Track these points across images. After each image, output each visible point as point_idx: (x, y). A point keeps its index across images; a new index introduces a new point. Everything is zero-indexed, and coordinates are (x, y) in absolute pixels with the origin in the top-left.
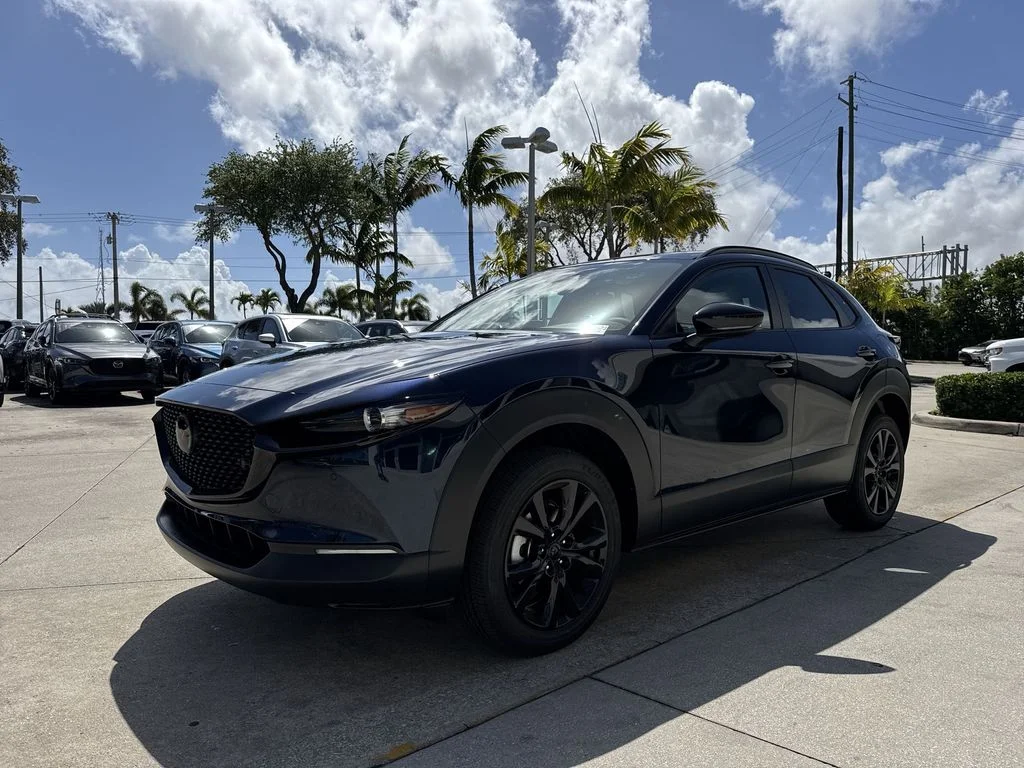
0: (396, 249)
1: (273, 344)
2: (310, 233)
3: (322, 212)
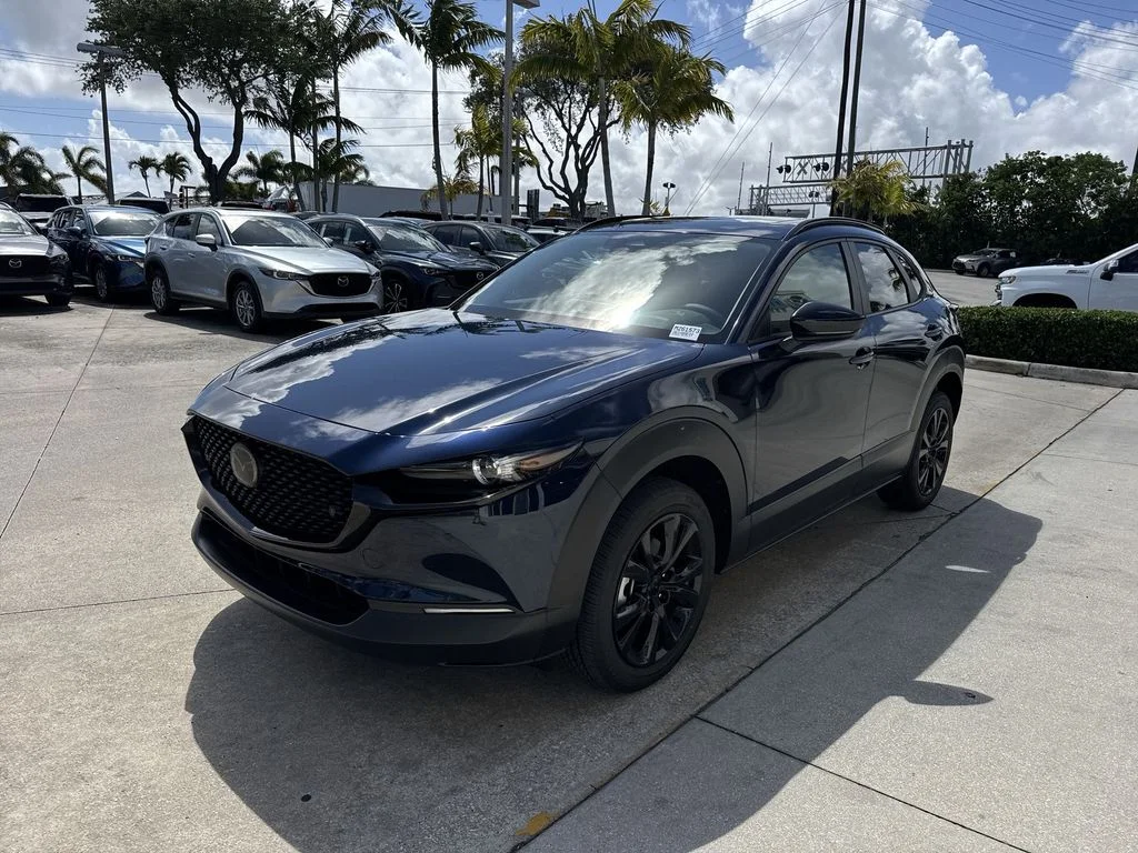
0: (338, 112)
1: (213, 247)
2: (228, 86)
3: (242, 61)
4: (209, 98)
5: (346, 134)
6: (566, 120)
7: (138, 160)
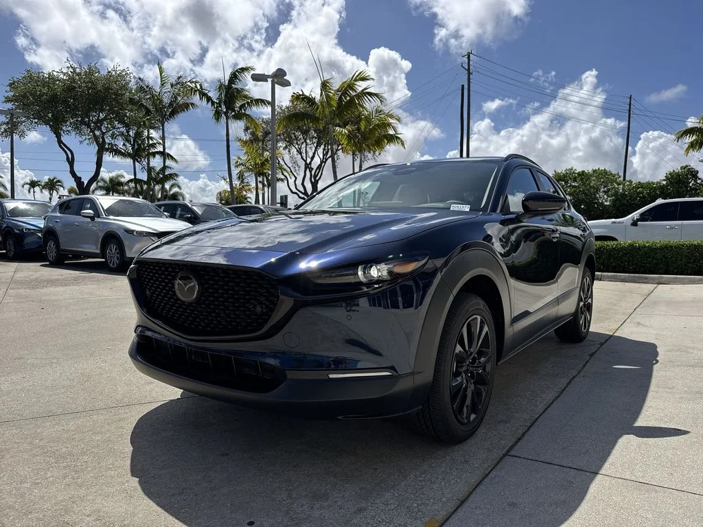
0: (164, 149)
1: (92, 218)
2: (94, 134)
3: (105, 119)
4: (81, 142)
5: (168, 163)
6: (304, 155)
7: (29, 182)
